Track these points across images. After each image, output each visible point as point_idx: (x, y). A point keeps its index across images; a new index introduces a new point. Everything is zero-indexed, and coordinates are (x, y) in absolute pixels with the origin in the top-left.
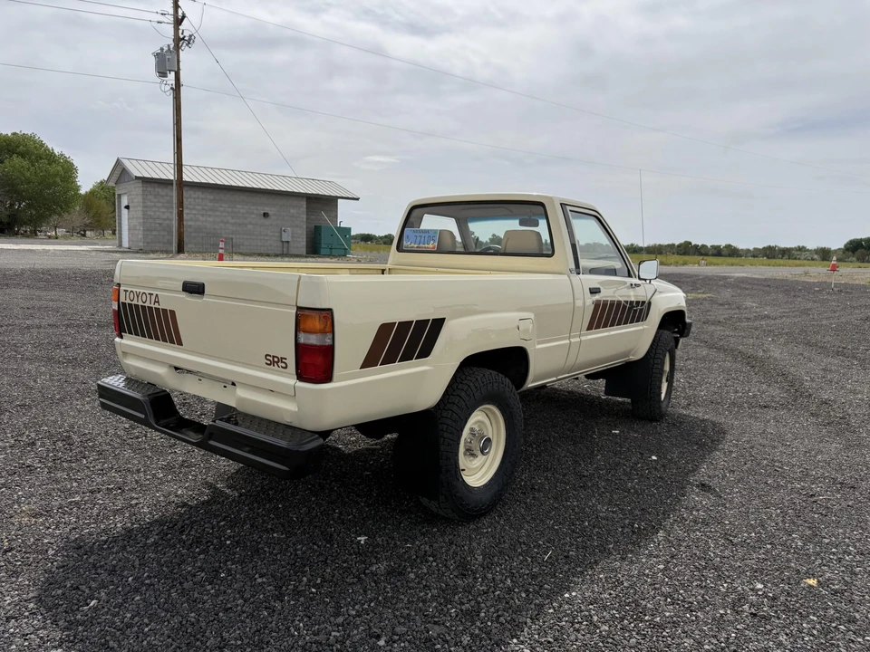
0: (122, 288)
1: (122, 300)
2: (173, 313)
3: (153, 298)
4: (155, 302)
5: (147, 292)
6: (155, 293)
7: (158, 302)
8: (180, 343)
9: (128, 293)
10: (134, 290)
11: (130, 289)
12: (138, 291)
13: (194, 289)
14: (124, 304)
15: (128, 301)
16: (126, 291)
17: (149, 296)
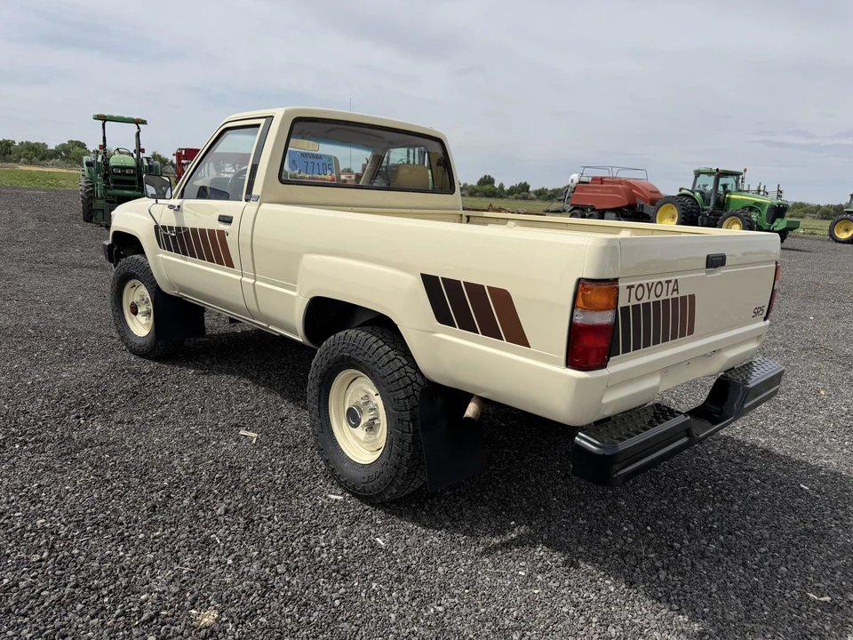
0: (622, 285)
1: (622, 303)
2: (692, 297)
3: (671, 285)
4: (674, 290)
5: (663, 280)
6: (673, 278)
7: (677, 290)
8: (691, 332)
9: (633, 290)
10: (644, 282)
11: (636, 283)
12: (650, 281)
13: (715, 262)
14: (625, 309)
15: (634, 302)
16: (630, 287)
17: (665, 285)
